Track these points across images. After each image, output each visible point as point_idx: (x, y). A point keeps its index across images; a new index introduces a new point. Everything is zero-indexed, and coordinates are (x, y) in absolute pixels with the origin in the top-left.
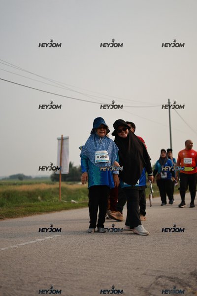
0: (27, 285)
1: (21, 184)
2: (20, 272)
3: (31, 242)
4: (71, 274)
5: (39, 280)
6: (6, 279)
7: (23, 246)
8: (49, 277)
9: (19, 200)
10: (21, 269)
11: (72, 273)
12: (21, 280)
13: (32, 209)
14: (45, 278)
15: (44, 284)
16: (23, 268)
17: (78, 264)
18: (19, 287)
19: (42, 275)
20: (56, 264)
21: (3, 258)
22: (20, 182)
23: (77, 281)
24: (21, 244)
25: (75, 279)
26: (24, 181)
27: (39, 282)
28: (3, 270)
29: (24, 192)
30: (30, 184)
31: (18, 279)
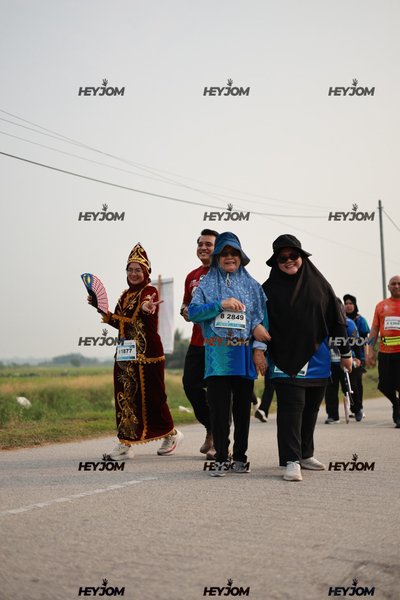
0: (90, 577)
1: (76, 375)
2: (75, 552)
3: (97, 491)
4: (180, 556)
5: (113, 569)
6: (47, 566)
7: (82, 498)
8: (133, 562)
9: (72, 407)
10: (76, 545)
11: (182, 553)
12: (77, 567)
13: (98, 424)
14: (125, 563)
15: (124, 577)
16: (82, 543)
17: (194, 535)
18: (72, 582)
19: (120, 558)
20: (148, 536)
21: (40, 523)
22: (74, 369)
23: (190, 570)
24: (78, 496)
25: (187, 566)
26: (82, 368)
27: (114, 572)
28: (41, 547)
29: (82, 390)
30: (96, 374)
31: (71, 564)
